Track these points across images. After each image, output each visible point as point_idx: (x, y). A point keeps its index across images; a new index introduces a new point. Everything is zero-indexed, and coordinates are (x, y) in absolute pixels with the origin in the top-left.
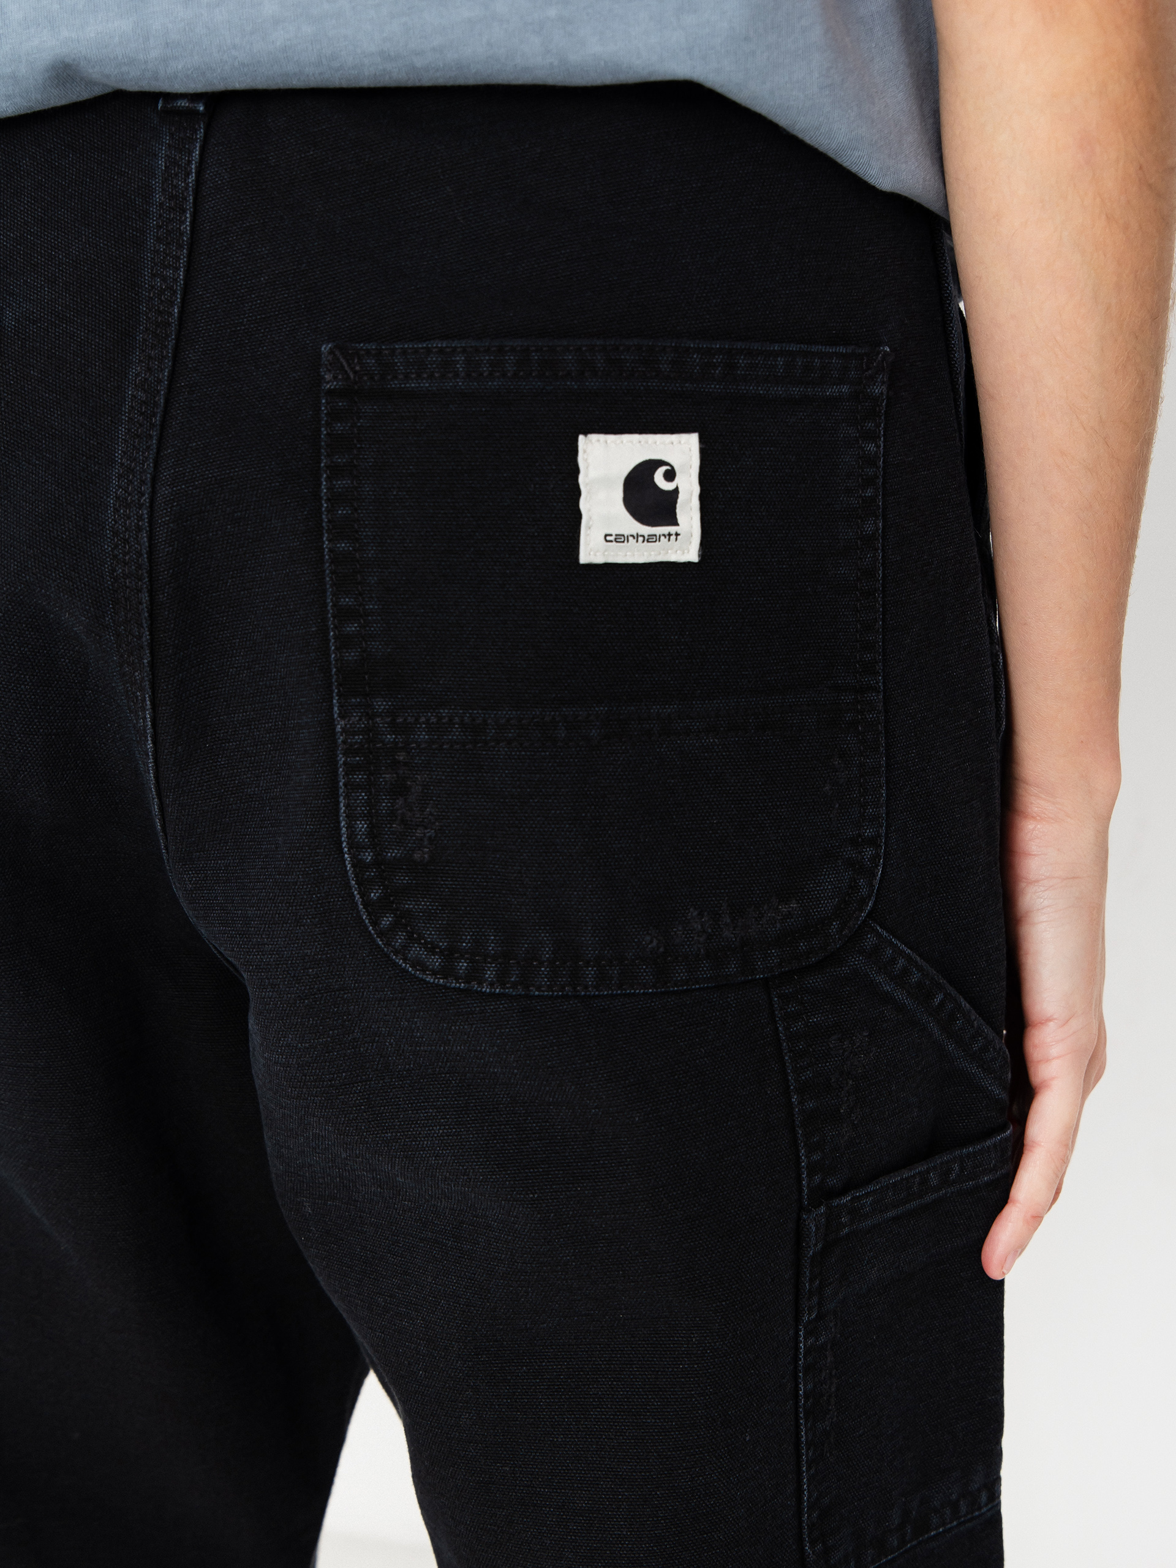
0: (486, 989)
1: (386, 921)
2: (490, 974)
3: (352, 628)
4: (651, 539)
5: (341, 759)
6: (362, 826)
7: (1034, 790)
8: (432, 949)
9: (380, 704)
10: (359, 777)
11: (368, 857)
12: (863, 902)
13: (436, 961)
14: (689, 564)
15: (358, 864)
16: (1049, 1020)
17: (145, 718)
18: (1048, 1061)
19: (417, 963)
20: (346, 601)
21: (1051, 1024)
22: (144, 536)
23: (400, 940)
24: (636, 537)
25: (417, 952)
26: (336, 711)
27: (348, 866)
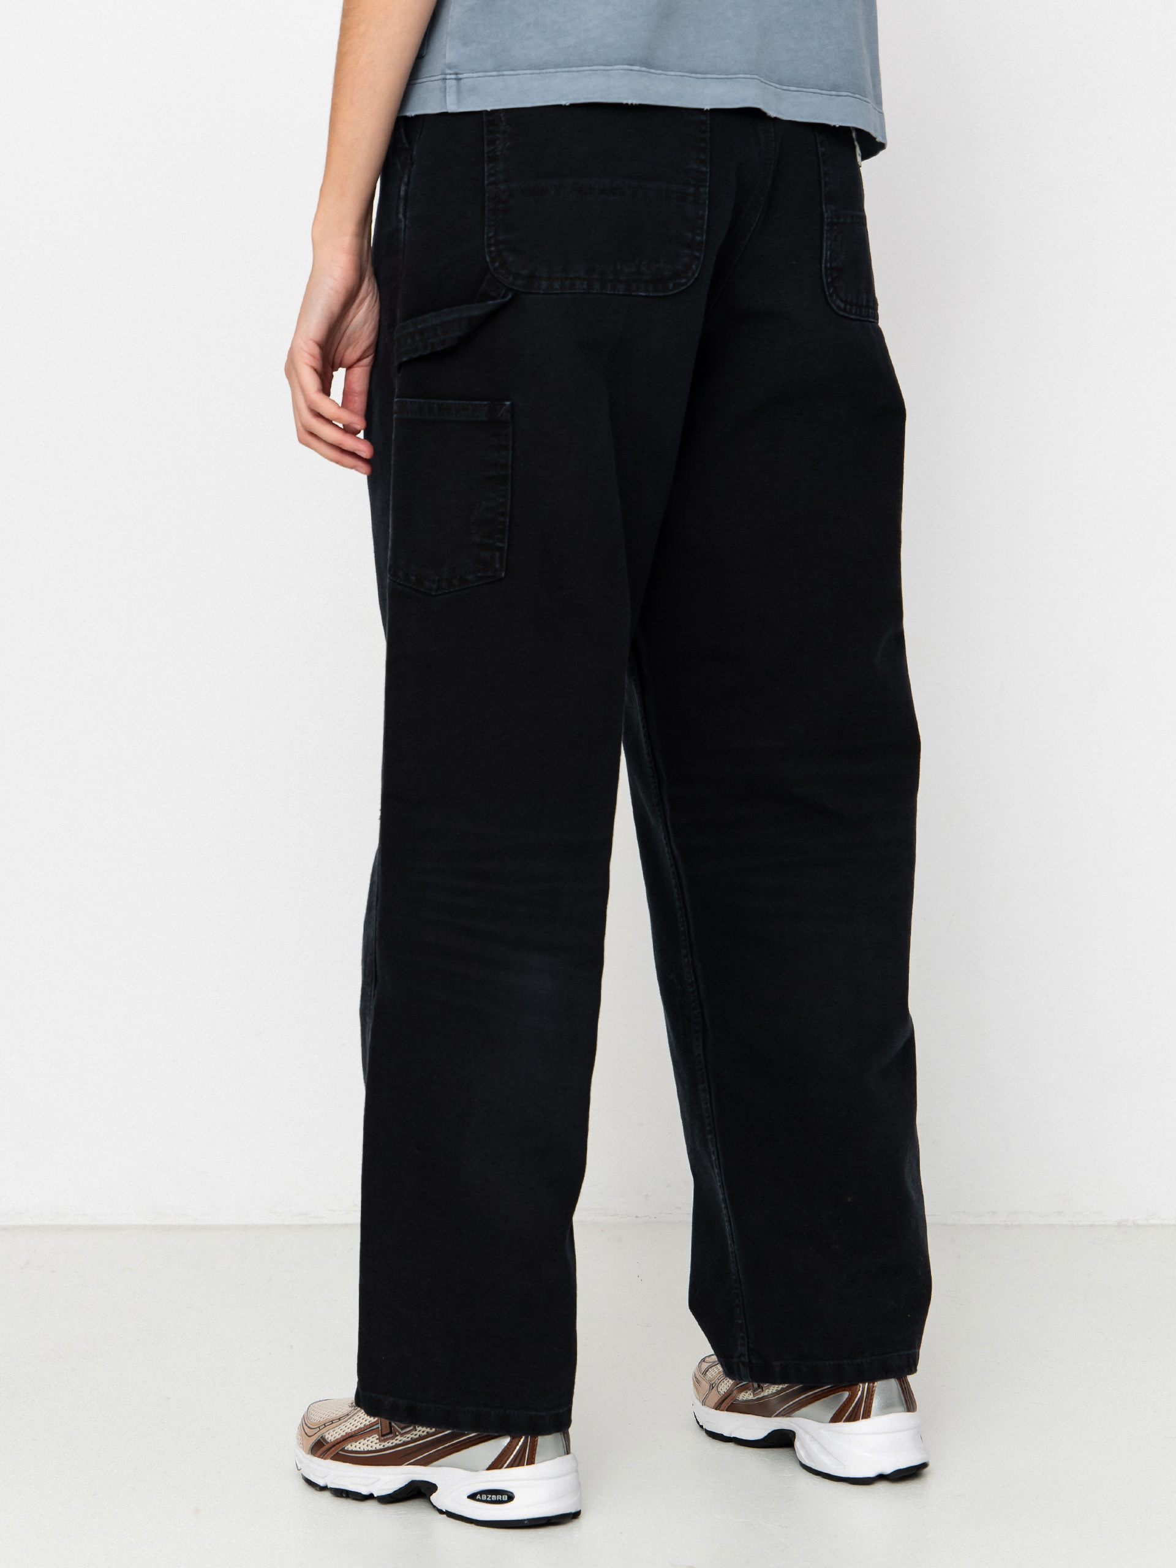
0: (853, 316)
1: (831, 290)
2: (854, 311)
3: (827, 179)
5: (825, 227)
6: (828, 253)
8: (842, 301)
9: (833, 208)
10: (829, 235)
11: (829, 265)
13: (842, 305)
15: (826, 267)
19: (838, 307)
23: (834, 297)
25: (838, 302)
26: (824, 209)
27: (823, 269)
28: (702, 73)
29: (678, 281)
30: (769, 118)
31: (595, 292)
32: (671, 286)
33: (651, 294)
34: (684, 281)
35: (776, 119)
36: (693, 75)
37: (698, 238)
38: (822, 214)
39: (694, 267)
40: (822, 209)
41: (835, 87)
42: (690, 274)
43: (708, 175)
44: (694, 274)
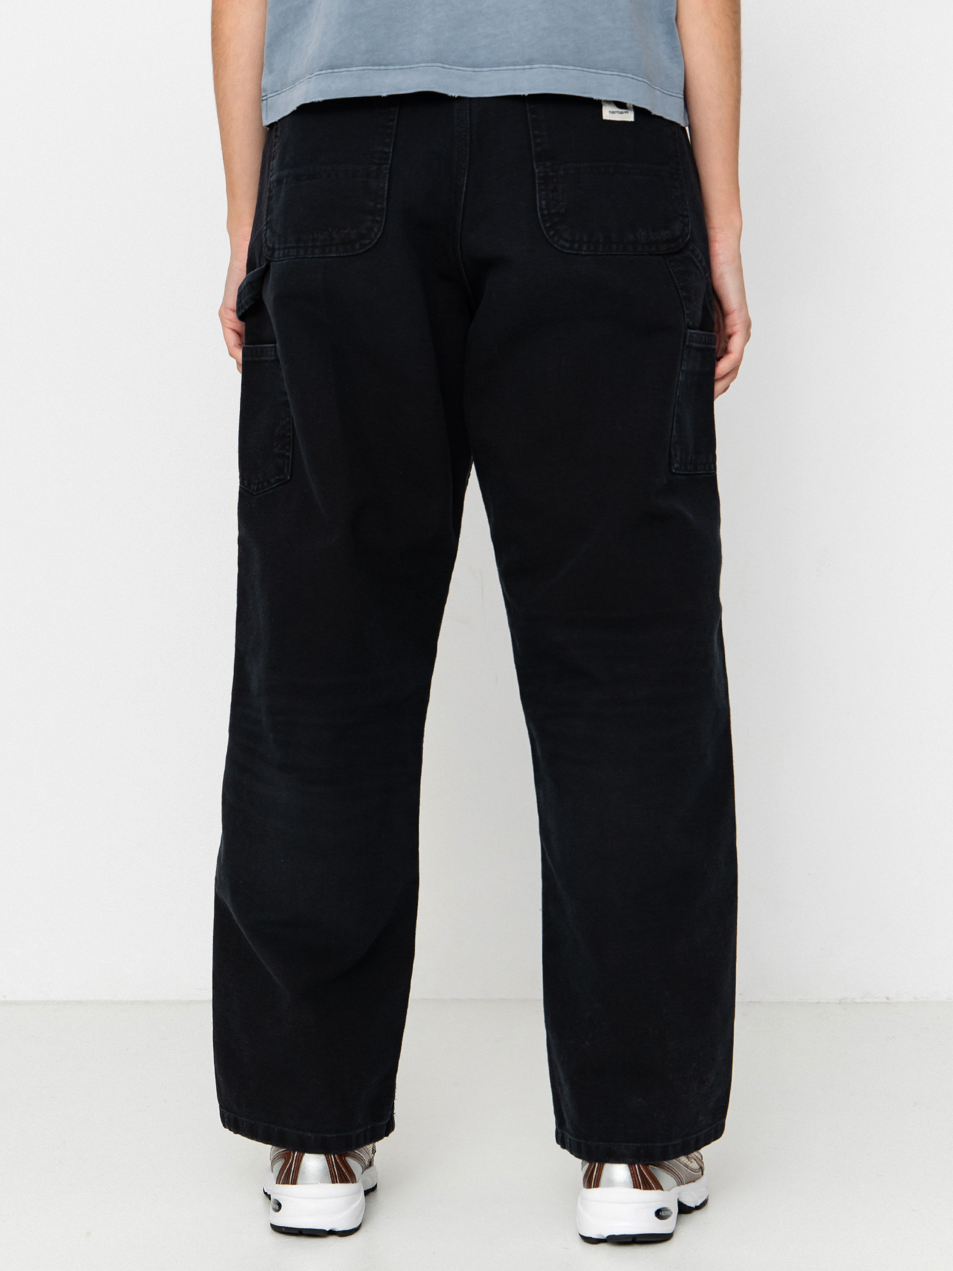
0: (583, 253)
1: (552, 233)
2: (585, 248)
3: (538, 140)
4: (621, 113)
5: (537, 181)
6: (544, 202)
7: (717, 230)
8: (566, 241)
9: (548, 164)
10: (542, 187)
11: (546, 212)
12: (688, 234)
13: (568, 245)
14: (631, 122)
15: (543, 215)
16: (735, 310)
17: (464, 180)
18: (735, 325)
19: (562, 246)
20: (536, 132)
21: (736, 312)
22: (468, 119)
23: (556, 239)
24: (618, 112)
25: (562, 242)
26: (535, 166)
27: (539, 216)
28: (385, 65)
29: (363, 242)
30: (452, 99)
31: (301, 257)
32: (357, 246)
33: (342, 255)
34: (368, 241)
35: (459, 98)
36: (377, 68)
37: (379, 206)
38: (533, 170)
39: (376, 229)
40: (533, 165)
41: (530, 62)
42: (373, 235)
43: (391, 154)
44: (376, 235)
